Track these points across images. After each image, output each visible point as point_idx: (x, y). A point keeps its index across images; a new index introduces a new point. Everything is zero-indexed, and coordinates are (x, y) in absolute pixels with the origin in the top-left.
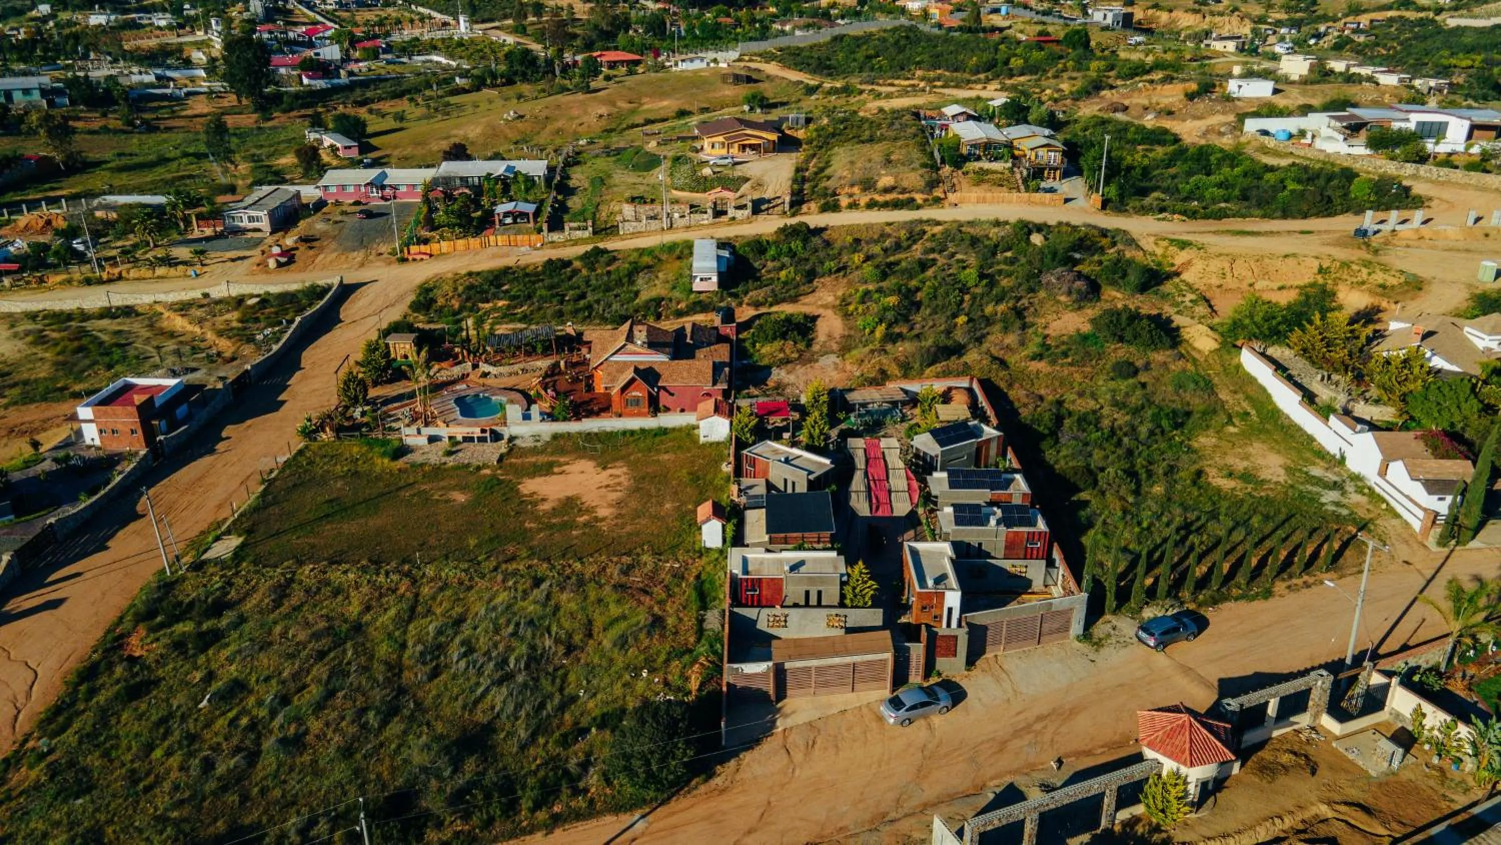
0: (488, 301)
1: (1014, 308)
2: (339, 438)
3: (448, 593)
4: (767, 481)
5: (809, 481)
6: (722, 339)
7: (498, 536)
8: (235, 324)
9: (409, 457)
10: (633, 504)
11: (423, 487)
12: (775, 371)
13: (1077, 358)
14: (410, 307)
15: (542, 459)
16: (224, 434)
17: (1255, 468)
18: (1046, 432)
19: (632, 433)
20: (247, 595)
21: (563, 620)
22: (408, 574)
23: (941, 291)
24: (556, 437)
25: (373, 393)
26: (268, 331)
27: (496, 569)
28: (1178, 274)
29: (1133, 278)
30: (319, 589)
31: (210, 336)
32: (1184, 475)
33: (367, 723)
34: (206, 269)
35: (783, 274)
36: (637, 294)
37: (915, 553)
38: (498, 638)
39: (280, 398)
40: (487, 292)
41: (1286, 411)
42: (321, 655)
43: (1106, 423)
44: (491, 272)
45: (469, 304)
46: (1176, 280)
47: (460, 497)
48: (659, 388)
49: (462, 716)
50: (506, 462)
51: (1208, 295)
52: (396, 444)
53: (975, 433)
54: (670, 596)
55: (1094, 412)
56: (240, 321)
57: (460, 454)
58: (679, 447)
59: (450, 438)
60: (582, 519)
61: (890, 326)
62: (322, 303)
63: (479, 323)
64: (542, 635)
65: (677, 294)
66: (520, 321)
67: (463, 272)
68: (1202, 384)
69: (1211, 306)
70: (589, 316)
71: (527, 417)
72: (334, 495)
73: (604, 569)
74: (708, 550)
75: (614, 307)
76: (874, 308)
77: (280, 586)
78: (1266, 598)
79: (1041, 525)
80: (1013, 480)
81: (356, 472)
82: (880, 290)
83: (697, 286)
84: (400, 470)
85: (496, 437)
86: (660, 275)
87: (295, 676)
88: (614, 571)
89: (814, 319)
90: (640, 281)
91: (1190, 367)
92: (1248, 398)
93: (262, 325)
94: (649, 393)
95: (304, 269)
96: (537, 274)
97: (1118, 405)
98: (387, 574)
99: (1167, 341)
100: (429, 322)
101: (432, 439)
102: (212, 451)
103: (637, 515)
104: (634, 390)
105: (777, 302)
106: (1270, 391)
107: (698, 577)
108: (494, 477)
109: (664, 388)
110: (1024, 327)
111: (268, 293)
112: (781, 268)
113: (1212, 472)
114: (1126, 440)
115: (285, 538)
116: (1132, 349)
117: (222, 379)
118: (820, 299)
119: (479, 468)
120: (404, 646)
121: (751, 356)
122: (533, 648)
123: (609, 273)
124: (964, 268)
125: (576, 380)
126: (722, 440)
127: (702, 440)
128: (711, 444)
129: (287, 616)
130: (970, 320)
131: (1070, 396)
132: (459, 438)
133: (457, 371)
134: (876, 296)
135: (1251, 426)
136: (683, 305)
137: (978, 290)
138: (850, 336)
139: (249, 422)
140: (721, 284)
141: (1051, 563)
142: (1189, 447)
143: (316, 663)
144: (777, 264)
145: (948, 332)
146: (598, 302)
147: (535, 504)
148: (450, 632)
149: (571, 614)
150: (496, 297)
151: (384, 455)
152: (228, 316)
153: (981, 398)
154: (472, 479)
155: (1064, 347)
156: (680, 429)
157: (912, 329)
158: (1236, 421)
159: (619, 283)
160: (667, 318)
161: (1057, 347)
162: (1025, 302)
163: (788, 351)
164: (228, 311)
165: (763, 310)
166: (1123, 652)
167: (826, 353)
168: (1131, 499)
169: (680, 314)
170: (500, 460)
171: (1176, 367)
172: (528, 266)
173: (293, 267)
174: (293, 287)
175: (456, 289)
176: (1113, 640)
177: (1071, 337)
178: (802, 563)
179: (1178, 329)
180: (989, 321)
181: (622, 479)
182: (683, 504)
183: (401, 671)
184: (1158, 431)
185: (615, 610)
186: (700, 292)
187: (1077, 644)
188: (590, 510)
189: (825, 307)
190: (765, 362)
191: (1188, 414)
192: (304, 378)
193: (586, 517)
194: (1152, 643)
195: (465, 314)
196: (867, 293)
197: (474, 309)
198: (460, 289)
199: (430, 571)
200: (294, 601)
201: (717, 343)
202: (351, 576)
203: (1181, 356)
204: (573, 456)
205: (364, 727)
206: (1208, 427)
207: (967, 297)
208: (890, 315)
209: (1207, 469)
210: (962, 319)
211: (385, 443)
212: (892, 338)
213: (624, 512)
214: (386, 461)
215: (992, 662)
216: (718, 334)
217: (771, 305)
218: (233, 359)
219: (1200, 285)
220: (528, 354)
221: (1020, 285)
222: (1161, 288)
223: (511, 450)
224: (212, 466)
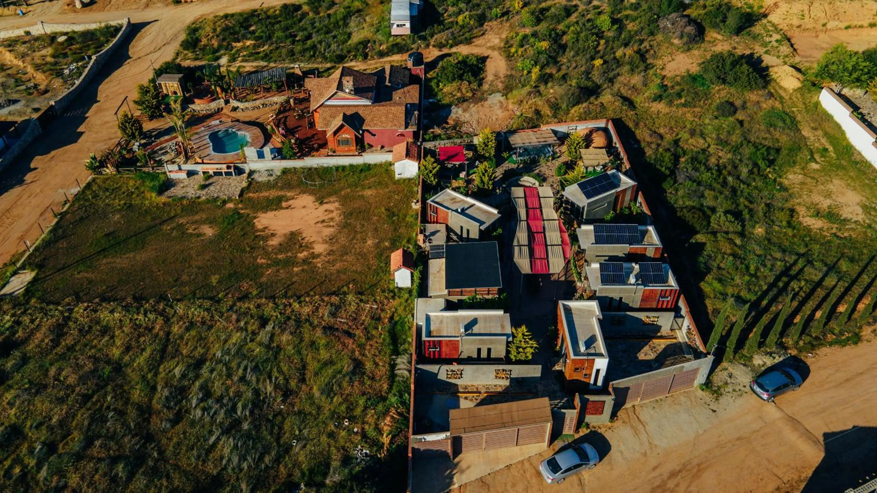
0: (239, 41)
1: (638, 52)
2: (119, 172)
3: (193, 333)
4: (447, 226)
5: (480, 230)
6: (414, 79)
7: (235, 273)
8: (49, 59)
9: (173, 191)
10: (343, 240)
11: (181, 221)
12: (454, 109)
13: (689, 99)
14: (181, 45)
15: (273, 194)
16: (32, 165)
17: (837, 206)
18: (668, 172)
19: (344, 168)
20: (32, 333)
21: (282, 364)
22: (162, 313)
23: (582, 35)
24: (285, 171)
25: (148, 126)
26: (73, 66)
27: (231, 308)
28: (765, 16)
29: (732, 21)
30: (90, 327)
31: (30, 69)
32: (782, 217)
33: (117, 475)
34: (30, 8)
35: (460, 18)
36: (349, 35)
37: (568, 311)
38: (229, 382)
39: (79, 130)
40: (237, 33)
41: (858, 148)
42: (86, 398)
43: (713, 160)
44: (241, 14)
45: (225, 43)
46: (764, 21)
47: (208, 231)
48: (364, 131)
49: (197, 465)
50: (246, 196)
51: (789, 34)
52: (162, 177)
53: (614, 183)
54: (368, 339)
55: (704, 151)
56: (53, 56)
57: (212, 188)
58: (380, 183)
59: (204, 173)
60: (301, 255)
61: (542, 68)
62: (115, 40)
63: (233, 59)
64: (264, 380)
65: (379, 37)
66: (262, 59)
67: (221, 14)
68: (788, 121)
69: (792, 45)
70: (314, 56)
71: (261, 155)
72: (112, 229)
73: (317, 308)
74: (400, 289)
75: (332, 46)
76: (531, 52)
77: (59, 325)
78: (856, 343)
79: (672, 281)
80: (647, 231)
81: (131, 205)
82: (534, 35)
83: (395, 31)
84: (164, 204)
85: (239, 171)
86: (367, 18)
87: (62, 423)
88: (325, 312)
89: (483, 60)
90: (352, 24)
91: (778, 105)
92: (826, 134)
93: (70, 59)
94: (356, 136)
95: (103, 9)
96: (276, 17)
97: (722, 143)
98: (145, 315)
99: (760, 81)
100: (196, 59)
101: (191, 174)
102: (21, 182)
103: (345, 251)
104: (344, 133)
105: (456, 44)
106: (844, 128)
107: (392, 318)
108: (236, 211)
109: (368, 131)
110: (647, 68)
111: (74, 32)
112: (461, 12)
113: (802, 211)
114: (730, 179)
115: (69, 273)
116: (732, 90)
117: (36, 110)
118: (489, 41)
119: (224, 202)
120: (154, 389)
121: (436, 95)
122: (257, 392)
123: (329, 16)
124: (600, 13)
125: (301, 117)
126: (412, 177)
127: (397, 177)
128: (405, 180)
129: (62, 357)
130: (605, 62)
131: (684, 135)
132: (211, 172)
133: (214, 105)
134: (532, 40)
135: (829, 162)
136: (383, 47)
137: (611, 34)
138: (511, 75)
139: (53, 153)
140: (413, 29)
141: (678, 315)
142: (780, 184)
143: (81, 407)
144: (455, 9)
145: (587, 73)
146: (320, 42)
147: (266, 238)
148: (191, 375)
149: (289, 358)
150: (245, 37)
151: (152, 189)
152: (44, 52)
153: (615, 139)
154: (219, 212)
155: (677, 88)
156: (381, 165)
157: (559, 70)
158: (817, 157)
159: (336, 25)
160: (373, 58)
161: (673, 87)
162: (646, 44)
163: (464, 91)
164: (45, 47)
165: (445, 51)
166: (740, 401)
167: (493, 92)
168: (738, 241)
169: (382, 55)
170: (241, 195)
171: (767, 105)
172: (269, 9)
173: (94, 7)
174: (93, 26)
175: (215, 30)
176: (730, 388)
177: (683, 77)
178: (474, 322)
179: (767, 68)
180: (618, 62)
181: (334, 214)
182: (382, 240)
183: (150, 415)
184: (755, 170)
185: (324, 355)
186: (397, 36)
187: (700, 393)
188: (308, 246)
189: (493, 48)
190: (446, 101)
191: (778, 151)
192: (100, 110)
193: (305, 253)
194: (765, 397)
195: (222, 52)
196: (525, 37)
197: (229, 48)
198: (218, 30)
199: (180, 309)
200: (69, 341)
201: (410, 84)
202: (117, 315)
203: (771, 95)
204: (298, 191)
205: (114, 479)
206: (794, 163)
207: (602, 42)
208: (543, 59)
209: (798, 208)
210: (598, 62)
211: (154, 177)
212: (545, 79)
213: (334, 248)
214: (154, 195)
215: (631, 414)
216: (411, 75)
217: (451, 47)
218: (46, 91)
219: (783, 26)
220: (268, 90)
221: (642, 28)
222: (753, 29)
223: (250, 184)
224: (20, 197)
